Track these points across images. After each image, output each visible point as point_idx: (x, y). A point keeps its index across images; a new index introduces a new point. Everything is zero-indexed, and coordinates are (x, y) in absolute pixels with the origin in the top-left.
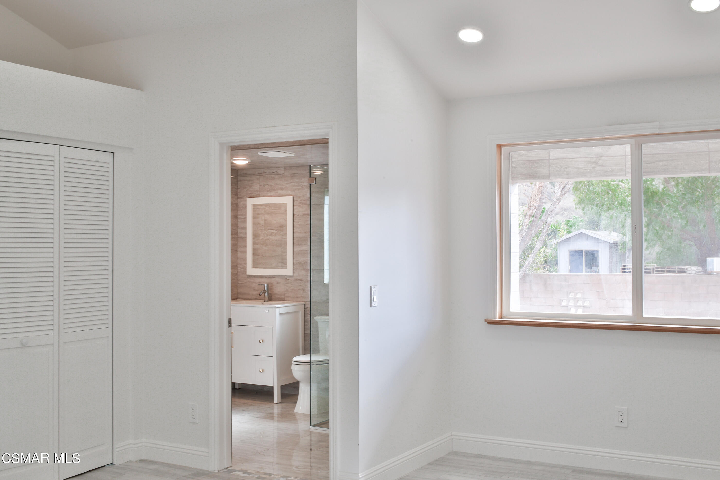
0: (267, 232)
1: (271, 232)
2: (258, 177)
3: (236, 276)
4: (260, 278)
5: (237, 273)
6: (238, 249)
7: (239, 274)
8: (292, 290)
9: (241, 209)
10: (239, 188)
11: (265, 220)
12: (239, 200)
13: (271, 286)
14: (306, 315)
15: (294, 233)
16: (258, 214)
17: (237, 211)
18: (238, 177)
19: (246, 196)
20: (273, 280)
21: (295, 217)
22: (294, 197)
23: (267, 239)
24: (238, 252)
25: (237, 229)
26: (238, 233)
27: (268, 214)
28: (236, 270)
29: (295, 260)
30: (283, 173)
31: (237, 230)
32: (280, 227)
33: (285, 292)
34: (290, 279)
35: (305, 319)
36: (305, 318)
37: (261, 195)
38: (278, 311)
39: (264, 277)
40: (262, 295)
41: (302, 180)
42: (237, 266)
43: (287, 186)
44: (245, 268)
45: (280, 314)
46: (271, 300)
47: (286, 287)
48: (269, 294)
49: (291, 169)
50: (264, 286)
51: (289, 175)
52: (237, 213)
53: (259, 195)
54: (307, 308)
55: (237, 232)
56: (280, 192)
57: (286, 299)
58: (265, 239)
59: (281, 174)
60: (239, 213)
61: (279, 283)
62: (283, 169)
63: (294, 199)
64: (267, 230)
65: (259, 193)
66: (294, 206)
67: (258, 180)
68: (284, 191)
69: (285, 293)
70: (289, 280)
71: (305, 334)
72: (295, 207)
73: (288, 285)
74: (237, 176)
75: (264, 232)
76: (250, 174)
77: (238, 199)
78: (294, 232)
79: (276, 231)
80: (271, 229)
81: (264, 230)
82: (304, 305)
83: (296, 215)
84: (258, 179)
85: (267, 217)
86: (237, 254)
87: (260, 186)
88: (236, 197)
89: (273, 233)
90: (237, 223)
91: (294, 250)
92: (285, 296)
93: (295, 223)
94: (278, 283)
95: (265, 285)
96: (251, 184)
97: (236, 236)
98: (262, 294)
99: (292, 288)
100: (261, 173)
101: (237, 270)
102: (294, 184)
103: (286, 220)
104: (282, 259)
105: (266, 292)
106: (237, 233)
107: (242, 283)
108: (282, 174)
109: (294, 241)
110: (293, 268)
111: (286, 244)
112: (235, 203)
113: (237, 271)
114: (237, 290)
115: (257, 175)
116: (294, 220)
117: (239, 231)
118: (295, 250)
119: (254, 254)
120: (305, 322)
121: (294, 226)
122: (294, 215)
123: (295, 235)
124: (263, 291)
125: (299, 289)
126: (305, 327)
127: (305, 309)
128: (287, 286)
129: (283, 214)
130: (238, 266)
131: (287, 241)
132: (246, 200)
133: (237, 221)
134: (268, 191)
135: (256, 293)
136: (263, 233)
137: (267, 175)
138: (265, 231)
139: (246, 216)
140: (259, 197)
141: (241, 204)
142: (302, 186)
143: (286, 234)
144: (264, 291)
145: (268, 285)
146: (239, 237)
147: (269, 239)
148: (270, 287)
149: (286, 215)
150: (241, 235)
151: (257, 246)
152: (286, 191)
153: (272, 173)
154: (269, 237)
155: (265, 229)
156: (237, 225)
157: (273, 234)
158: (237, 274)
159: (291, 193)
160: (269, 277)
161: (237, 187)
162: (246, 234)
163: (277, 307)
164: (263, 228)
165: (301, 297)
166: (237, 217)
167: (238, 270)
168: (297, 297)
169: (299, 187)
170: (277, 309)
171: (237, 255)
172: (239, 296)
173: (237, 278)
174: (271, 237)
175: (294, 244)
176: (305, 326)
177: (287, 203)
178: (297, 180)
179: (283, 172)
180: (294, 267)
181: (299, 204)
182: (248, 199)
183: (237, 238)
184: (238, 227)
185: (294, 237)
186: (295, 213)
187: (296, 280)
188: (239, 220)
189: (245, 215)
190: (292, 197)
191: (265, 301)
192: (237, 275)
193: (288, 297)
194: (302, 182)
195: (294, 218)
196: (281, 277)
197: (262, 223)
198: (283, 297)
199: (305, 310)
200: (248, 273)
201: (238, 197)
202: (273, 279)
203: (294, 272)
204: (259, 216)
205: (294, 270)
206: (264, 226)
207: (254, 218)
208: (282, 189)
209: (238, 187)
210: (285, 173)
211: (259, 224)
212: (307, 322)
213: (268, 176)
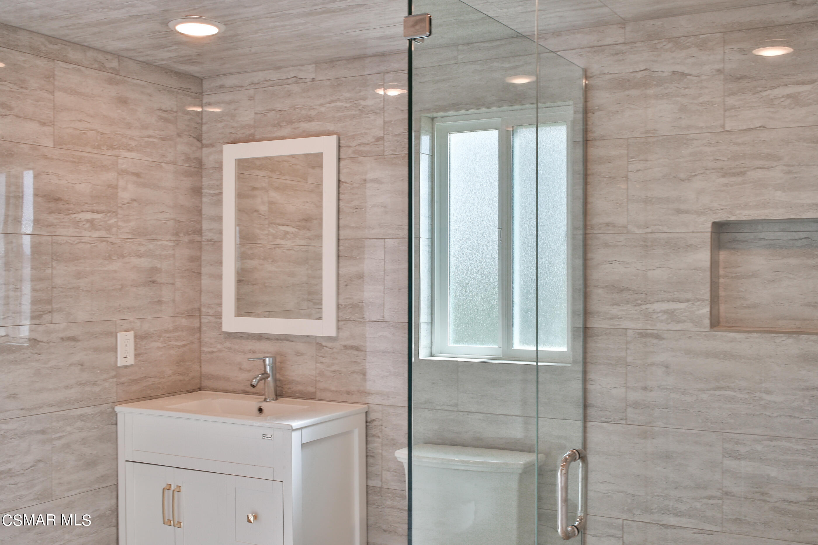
0: (274, 232)
1: (284, 231)
2: (252, 92)
3: (198, 335)
4: (254, 341)
5: (200, 326)
6: (203, 269)
7: (204, 328)
8: (335, 372)
9: (211, 171)
10: (206, 123)
11: (271, 203)
12: (206, 151)
13: (282, 362)
14: (369, 439)
15: (340, 229)
16: (254, 189)
17: (202, 177)
18: (202, 95)
19: (221, 141)
20: (286, 347)
21: (342, 187)
22: (341, 137)
23: (274, 246)
24: (202, 277)
25: (201, 221)
26: (203, 231)
27: (277, 189)
28: (198, 320)
29: (342, 297)
30: (313, 80)
31: (200, 223)
32: (305, 220)
33: (316, 377)
34: (329, 344)
35: (367, 448)
36: (369, 446)
37: (257, 137)
38: (296, 439)
39: (265, 338)
40: (258, 387)
41: (361, 94)
42: (200, 310)
43: (323, 109)
44: (219, 316)
45: (304, 445)
46: (282, 396)
47: (318, 365)
48: (275, 380)
49: (333, 67)
50: (264, 361)
51: (328, 83)
52: (202, 182)
53: (253, 135)
54: (374, 420)
55: (201, 227)
56: (306, 126)
57: (319, 395)
58: (269, 246)
59: (308, 80)
60: (206, 182)
61: (302, 354)
62: (311, 68)
63: (341, 141)
64: (274, 226)
65: (252, 131)
66: (339, 159)
67: (250, 100)
68: (313, 123)
69: (316, 381)
70: (326, 347)
71: (367, 486)
72: (342, 163)
73: (323, 360)
74: (202, 93)
75: (269, 231)
76: (231, 87)
77: (204, 149)
78: (341, 225)
79: (296, 230)
80: (284, 225)
81: (267, 226)
82: (366, 412)
83: (344, 184)
84: (251, 98)
85: (274, 195)
86: (201, 279)
87: (256, 113)
88: (199, 144)
89: (287, 233)
90: (201, 207)
91: (340, 272)
92: (316, 388)
93: (341, 204)
94: (299, 354)
95: (267, 359)
96: (235, 110)
97: (197, 238)
98: (257, 384)
99: (334, 368)
100: (258, 84)
101: (200, 320)
102: (339, 104)
103: (319, 206)
104: (310, 293)
105: (268, 377)
106: (201, 230)
107: (212, 352)
108: (310, 80)
109: (341, 248)
110: (338, 317)
111: (319, 258)
112: (196, 159)
113: (201, 323)
114: (201, 367)
115: (248, 87)
116: (342, 196)
117: (206, 225)
118: (342, 271)
119: (239, 282)
120: (367, 456)
121: (341, 209)
122: (341, 182)
123: (341, 232)
124: (262, 374)
125: (353, 372)
126: (367, 469)
127: (368, 424)
128: (322, 363)
129: (312, 191)
130: (203, 309)
131: (321, 251)
132: (221, 151)
133: (201, 202)
134: (274, 126)
135: (243, 376)
136: (266, 232)
137: (274, 85)
138: (270, 229)
139: (222, 189)
140: (254, 140)
141: (209, 160)
142: (360, 108)
143: (319, 237)
144: (265, 376)
145: (274, 358)
146: (204, 241)
147: (279, 247)
148: (278, 364)
149: (320, 194)
150: (207, 235)
151: (251, 264)
152: (319, 123)
153: (286, 81)
154: (279, 241)
155: (271, 223)
156: (201, 210)
157: (288, 236)
158: (200, 329)
159: (331, 127)
160: (277, 339)
161: (202, 119)
162: (221, 233)
163: (294, 428)
164: (267, 222)
165: (358, 391)
166: (201, 193)
167: (203, 320)
168: (348, 393)
169: (353, 112)
170: (294, 434)
171: (201, 284)
172: (206, 383)
173: (200, 339)
174: (283, 242)
175: (338, 257)
176: (367, 466)
177: (322, 154)
178: (347, 95)
179: (313, 76)
180: (341, 314)
181: (352, 156)
182: (226, 147)
183: (201, 242)
184: (203, 216)
185: (341, 238)
186: (342, 179)
187: (346, 347)
188: (204, 199)
189: (220, 186)
190: (334, 138)
191: (265, 401)
192: (200, 331)
193: (325, 390)
194: (360, 99)
195: (341, 191)
196: (307, 339)
197: (264, 209)
198: (311, 389)
199: (367, 426)
200: (226, 328)
201: (202, 144)
202: (287, 344)
203: (338, 328)
204: (256, 192)
205: (341, 323)
206: (267, 217)
207: (240, 196)
208: (309, 119)
209: (204, 121)
210: (317, 79)
211: (255, 211)
212: (373, 457)
213: (275, 88)
